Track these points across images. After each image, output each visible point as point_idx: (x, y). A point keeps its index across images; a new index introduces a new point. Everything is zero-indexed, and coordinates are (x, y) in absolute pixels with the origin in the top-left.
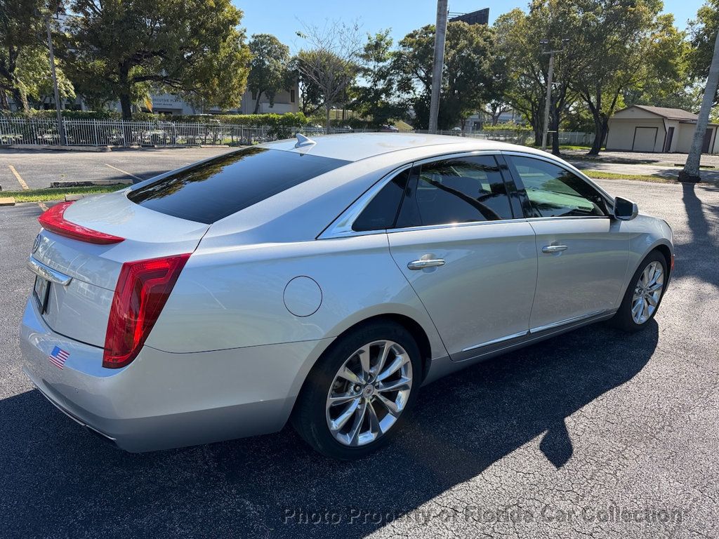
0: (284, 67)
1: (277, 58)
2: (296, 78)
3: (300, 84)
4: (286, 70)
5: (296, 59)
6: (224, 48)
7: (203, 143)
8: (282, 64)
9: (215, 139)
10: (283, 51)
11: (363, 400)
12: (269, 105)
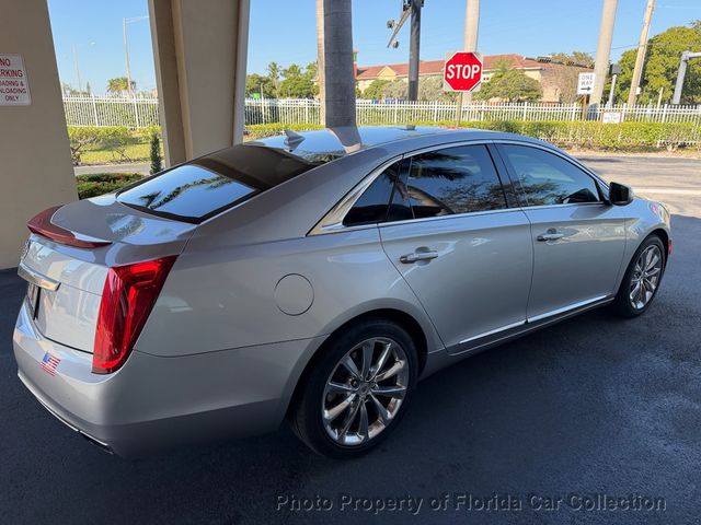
11: (357, 396)
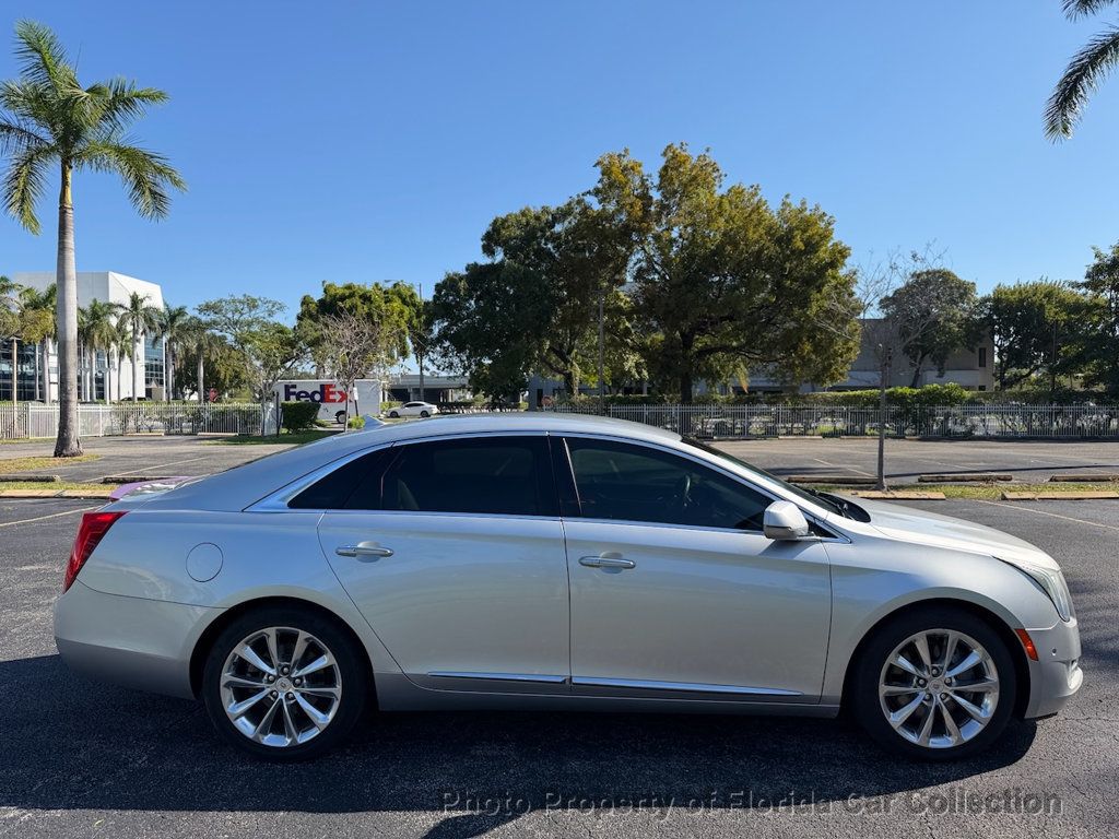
0: (965, 316)
1: (953, 302)
2: (989, 329)
3: (996, 338)
4: (967, 320)
5: (988, 300)
6: (818, 301)
7: (788, 434)
8: (960, 311)
9: (806, 429)
10: (964, 290)
12: (936, 373)
